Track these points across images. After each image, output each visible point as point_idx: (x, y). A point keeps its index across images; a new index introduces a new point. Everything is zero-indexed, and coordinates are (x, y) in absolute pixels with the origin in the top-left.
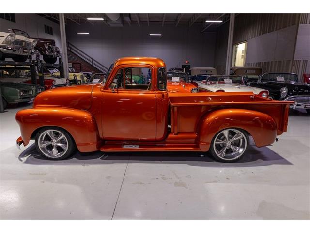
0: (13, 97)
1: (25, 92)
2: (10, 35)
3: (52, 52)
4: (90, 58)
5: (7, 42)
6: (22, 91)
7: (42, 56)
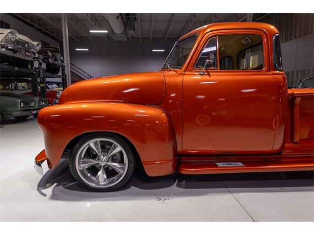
0: (9, 109)
1: (25, 103)
2: (10, 33)
3: (56, 60)
4: (89, 75)
5: (6, 40)
6: (23, 102)
7: (45, 64)
